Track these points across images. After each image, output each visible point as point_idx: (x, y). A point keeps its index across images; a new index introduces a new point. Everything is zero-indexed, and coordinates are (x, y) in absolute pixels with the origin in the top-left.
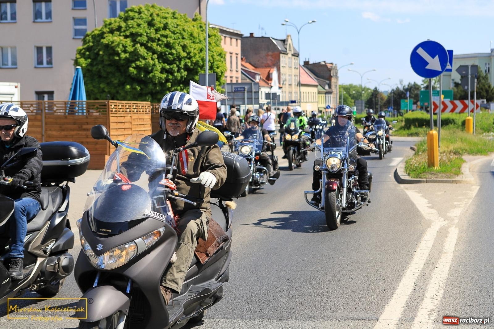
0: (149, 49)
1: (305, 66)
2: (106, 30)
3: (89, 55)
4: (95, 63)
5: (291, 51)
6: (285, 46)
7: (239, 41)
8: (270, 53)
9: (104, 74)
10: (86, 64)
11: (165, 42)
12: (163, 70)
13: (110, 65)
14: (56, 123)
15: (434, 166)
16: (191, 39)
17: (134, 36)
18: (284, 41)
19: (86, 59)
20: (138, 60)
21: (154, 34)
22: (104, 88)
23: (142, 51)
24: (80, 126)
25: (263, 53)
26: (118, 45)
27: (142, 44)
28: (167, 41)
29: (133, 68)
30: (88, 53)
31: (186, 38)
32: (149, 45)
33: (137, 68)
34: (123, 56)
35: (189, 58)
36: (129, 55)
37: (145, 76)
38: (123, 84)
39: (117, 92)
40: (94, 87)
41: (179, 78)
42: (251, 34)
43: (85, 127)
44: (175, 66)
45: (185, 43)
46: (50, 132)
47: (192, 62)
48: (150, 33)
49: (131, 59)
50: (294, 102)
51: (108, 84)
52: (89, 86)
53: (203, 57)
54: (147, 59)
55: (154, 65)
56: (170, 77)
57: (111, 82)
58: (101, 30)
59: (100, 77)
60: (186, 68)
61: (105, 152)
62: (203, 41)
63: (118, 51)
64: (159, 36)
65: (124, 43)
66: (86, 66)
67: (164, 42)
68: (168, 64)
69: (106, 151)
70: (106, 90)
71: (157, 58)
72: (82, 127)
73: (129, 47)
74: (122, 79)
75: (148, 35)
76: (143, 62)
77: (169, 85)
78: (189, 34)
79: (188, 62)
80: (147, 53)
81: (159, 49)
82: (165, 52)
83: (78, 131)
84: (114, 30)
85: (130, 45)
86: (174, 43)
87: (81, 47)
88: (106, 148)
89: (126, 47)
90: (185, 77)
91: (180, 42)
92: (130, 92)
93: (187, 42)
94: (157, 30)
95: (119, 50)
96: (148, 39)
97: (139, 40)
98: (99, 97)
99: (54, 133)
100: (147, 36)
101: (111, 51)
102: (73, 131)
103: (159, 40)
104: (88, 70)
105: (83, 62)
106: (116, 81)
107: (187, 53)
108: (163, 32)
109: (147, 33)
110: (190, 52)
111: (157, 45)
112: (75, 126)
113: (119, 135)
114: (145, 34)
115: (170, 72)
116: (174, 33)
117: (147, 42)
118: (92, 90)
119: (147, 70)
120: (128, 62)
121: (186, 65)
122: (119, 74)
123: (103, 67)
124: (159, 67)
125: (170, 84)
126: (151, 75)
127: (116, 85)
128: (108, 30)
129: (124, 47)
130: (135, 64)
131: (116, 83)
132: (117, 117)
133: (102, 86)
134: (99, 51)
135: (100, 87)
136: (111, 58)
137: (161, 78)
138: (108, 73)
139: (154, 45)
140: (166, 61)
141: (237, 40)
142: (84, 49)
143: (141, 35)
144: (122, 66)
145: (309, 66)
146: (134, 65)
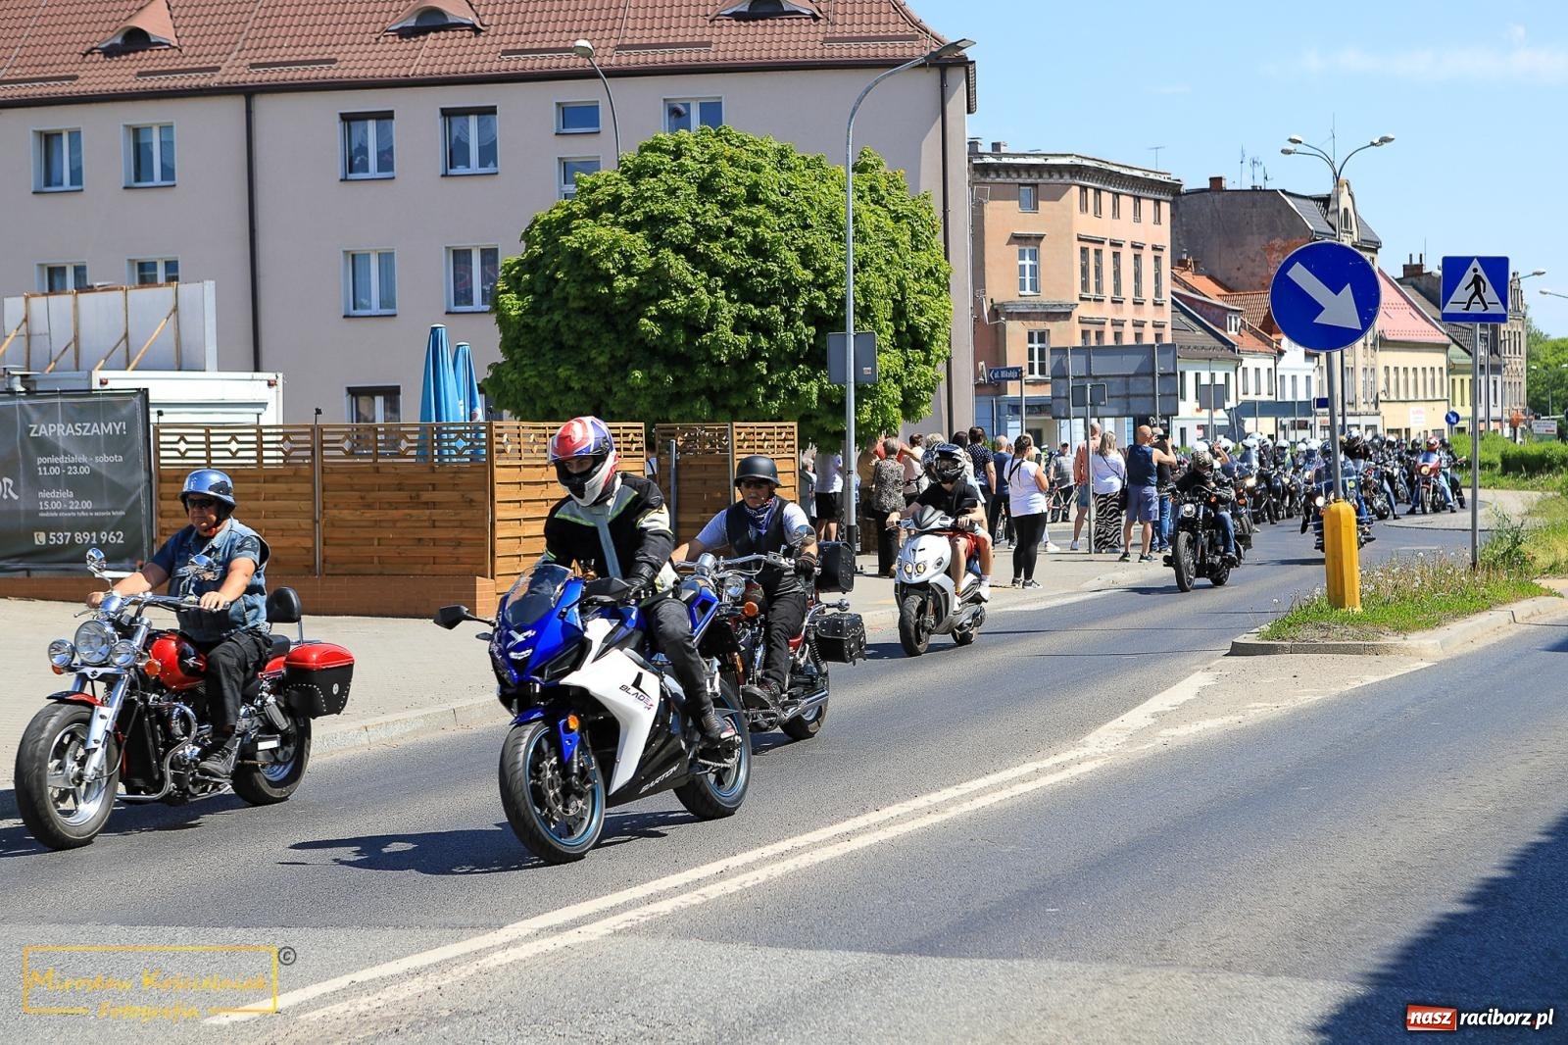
0: (697, 260)
1: (1409, 280)
2: (580, 206)
3: (530, 282)
4: (544, 307)
5: (1351, 233)
6: (1330, 218)
7: (1166, 208)
8: (1278, 242)
9: (568, 339)
10: (520, 309)
11: (749, 239)
12: (740, 324)
13: (584, 311)
14: (352, 488)
15: (1344, 607)
16: (830, 232)
17: (655, 226)
18: (1325, 201)
19: (521, 296)
20: (666, 294)
21: (717, 217)
22: (570, 377)
23: (678, 266)
24: (414, 494)
25: (1255, 243)
26: (609, 251)
27: (678, 249)
28: (755, 235)
29: (650, 318)
30: (527, 276)
31: (815, 224)
32: (700, 248)
33: (664, 317)
34: (621, 283)
35: (823, 287)
36: (641, 280)
37: (688, 342)
38: (622, 367)
39: (609, 391)
40: (541, 375)
41: (790, 346)
42: (1216, 181)
43: (426, 496)
44: (778, 309)
45: (810, 242)
46: (335, 512)
47: (830, 298)
48: (706, 212)
49: (643, 291)
50: (1322, 403)
51: (582, 367)
52: (526, 375)
53: (868, 283)
54: (692, 291)
55: (714, 307)
56: (764, 343)
57: (590, 360)
58: (568, 209)
59: (560, 346)
60: (813, 316)
61: (481, 567)
62: (871, 233)
63: (608, 269)
64: (729, 223)
65: (624, 244)
66: (521, 316)
67: (745, 237)
68: (757, 305)
69: (484, 563)
70: (576, 386)
71: (722, 288)
72: (418, 496)
73: (639, 258)
74: (619, 353)
75: (698, 219)
76: (683, 300)
77: (762, 367)
78: (825, 213)
79: (817, 298)
80: (694, 275)
81: (730, 261)
82: (749, 268)
83: (409, 508)
84: (601, 209)
85: (642, 252)
86: (776, 241)
87: (514, 260)
88: (484, 557)
89: (634, 256)
90: (812, 341)
91: (794, 238)
92: (646, 388)
93: (816, 239)
94: (727, 205)
95: (610, 265)
96: (698, 231)
97: (671, 234)
98: (555, 406)
99: (346, 514)
100: (694, 224)
101: (589, 272)
102: (396, 509)
103: (730, 232)
104: (526, 326)
105: (513, 303)
106: (602, 359)
107: (813, 271)
108: (743, 211)
109: (696, 215)
110: (827, 268)
111: (724, 250)
112: (402, 495)
113: (525, 519)
114: (689, 218)
115: (764, 328)
116: (777, 210)
117: (695, 240)
118: (536, 385)
119: (693, 325)
120: (638, 300)
121: (811, 307)
122: (612, 336)
123: (566, 317)
124: (728, 311)
125: (765, 364)
126: (706, 339)
127: (603, 371)
128: (585, 207)
129: (628, 257)
130: (658, 307)
131: (604, 363)
132: (520, 466)
133: (563, 372)
134: (557, 269)
135: (557, 377)
136: (589, 290)
137: (736, 346)
138: (581, 336)
139: (716, 247)
140: (749, 295)
141: (1157, 202)
142: (519, 263)
143: (675, 222)
144: (621, 312)
145: (1423, 278)
146: (653, 310)
